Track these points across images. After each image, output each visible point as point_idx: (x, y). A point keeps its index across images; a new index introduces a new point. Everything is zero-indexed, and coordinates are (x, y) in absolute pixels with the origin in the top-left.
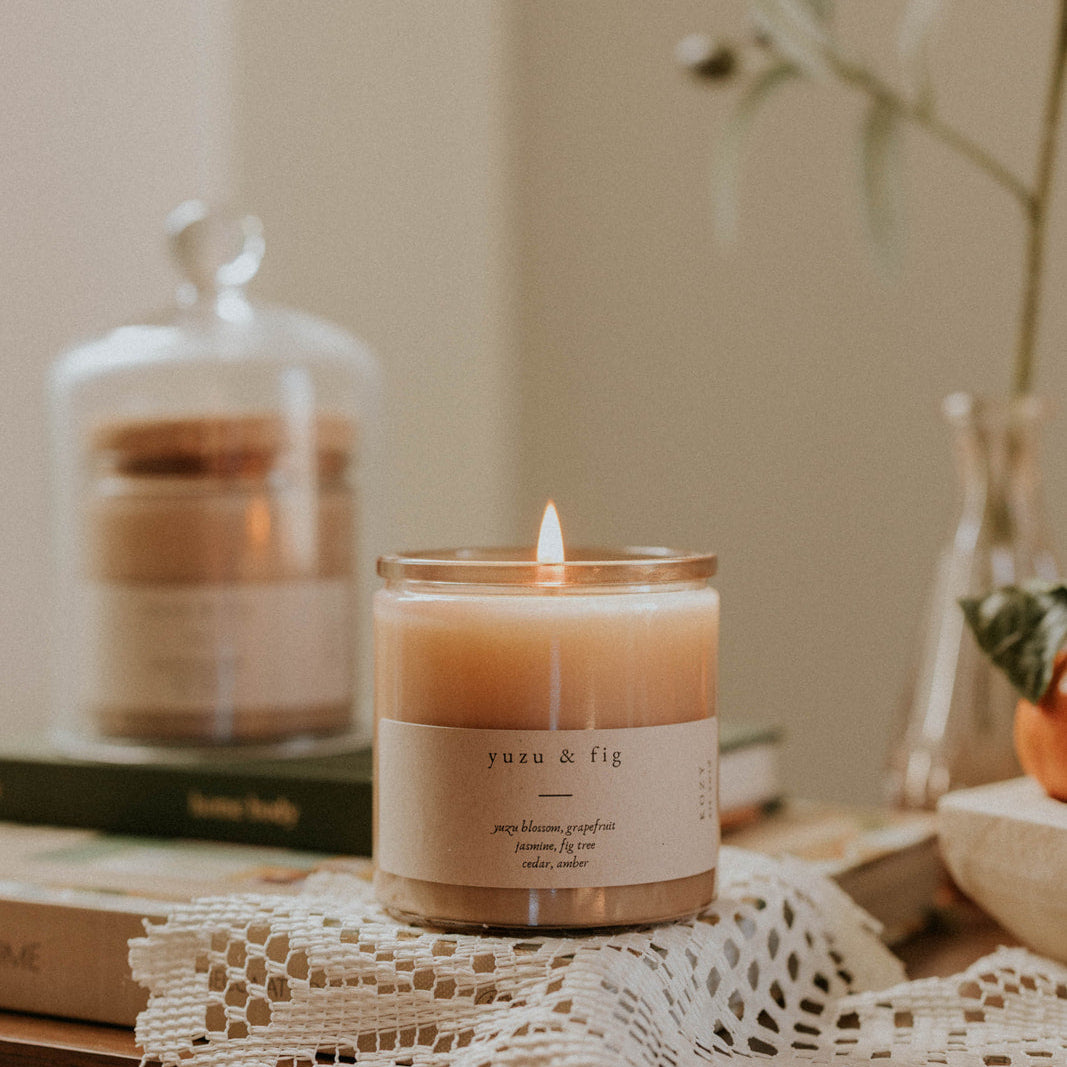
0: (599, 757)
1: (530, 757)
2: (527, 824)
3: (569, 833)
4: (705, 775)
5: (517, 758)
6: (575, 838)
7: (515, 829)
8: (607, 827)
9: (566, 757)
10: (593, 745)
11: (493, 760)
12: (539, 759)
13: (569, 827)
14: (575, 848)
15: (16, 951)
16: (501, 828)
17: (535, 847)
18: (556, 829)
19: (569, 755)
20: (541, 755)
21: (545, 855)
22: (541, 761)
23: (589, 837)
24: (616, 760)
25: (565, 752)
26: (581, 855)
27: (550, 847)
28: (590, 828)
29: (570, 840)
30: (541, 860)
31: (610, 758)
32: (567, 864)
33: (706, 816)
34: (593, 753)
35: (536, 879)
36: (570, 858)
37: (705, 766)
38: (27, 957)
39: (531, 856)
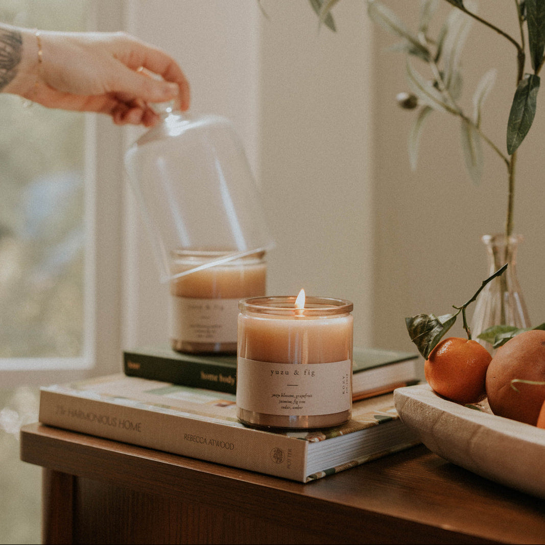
0: (307, 373)
1: (284, 373)
2: (283, 394)
3: (296, 398)
4: (345, 379)
5: (280, 373)
6: (299, 399)
7: (279, 396)
8: (309, 396)
9: (296, 373)
10: (305, 369)
11: (272, 373)
13: (297, 396)
14: (298, 403)
15: (134, 425)
16: (275, 395)
17: (285, 402)
18: (293, 396)
20: (288, 372)
21: (288, 404)
22: (288, 374)
23: (303, 399)
24: (313, 374)
25: (296, 371)
26: (301, 405)
27: (290, 402)
28: (304, 396)
29: (297, 400)
30: (287, 406)
31: (311, 373)
32: (296, 408)
33: (345, 393)
34: (305, 372)
35: (285, 412)
36: (296, 406)
37: (345, 376)
38: (137, 427)
39: (284, 405)
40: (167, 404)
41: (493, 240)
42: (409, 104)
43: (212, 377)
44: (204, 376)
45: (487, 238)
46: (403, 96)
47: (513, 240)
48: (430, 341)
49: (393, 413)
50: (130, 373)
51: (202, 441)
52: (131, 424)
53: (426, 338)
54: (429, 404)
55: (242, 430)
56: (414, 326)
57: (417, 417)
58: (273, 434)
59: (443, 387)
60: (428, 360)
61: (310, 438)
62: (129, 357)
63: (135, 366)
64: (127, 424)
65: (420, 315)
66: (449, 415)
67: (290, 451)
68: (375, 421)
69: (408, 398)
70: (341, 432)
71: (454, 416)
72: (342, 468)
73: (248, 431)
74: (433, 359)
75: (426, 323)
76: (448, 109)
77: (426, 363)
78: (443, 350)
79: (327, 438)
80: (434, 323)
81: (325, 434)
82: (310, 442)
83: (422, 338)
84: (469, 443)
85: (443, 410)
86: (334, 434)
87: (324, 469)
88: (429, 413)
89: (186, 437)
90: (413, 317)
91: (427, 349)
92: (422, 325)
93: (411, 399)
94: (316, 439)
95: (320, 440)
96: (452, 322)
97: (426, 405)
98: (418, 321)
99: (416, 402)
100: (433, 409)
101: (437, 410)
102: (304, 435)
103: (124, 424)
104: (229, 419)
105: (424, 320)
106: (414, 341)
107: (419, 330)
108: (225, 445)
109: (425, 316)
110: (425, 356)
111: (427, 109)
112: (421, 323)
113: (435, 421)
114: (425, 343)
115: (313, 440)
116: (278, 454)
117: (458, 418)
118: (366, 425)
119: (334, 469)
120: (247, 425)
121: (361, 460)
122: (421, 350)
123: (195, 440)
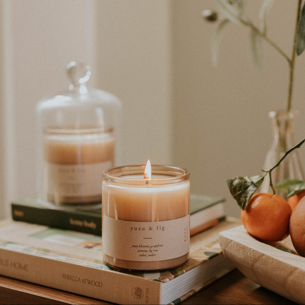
0: (159, 228)
1: (141, 229)
2: (141, 245)
4: (186, 230)
5: (138, 229)
6: (153, 249)
7: (138, 246)
8: (161, 246)
9: (150, 229)
10: (157, 225)
11: (132, 229)
12: (144, 229)
13: (151, 246)
14: (152, 251)
15: (23, 266)
16: (134, 246)
17: (142, 251)
18: (148, 246)
19: (151, 228)
20: (144, 228)
21: (145, 253)
22: (144, 230)
23: (156, 248)
24: (163, 229)
25: (150, 228)
26: (154, 253)
27: (146, 251)
28: (157, 246)
29: (151, 249)
30: (144, 254)
31: (161, 228)
32: (150, 255)
33: (186, 240)
34: (157, 228)
35: (143, 259)
36: (151, 254)
37: (186, 228)
38: (25, 268)
39: (142, 253)
40: (47, 248)
41: (277, 116)
42: (212, 18)
43: (79, 223)
44: (72, 222)
45: (272, 114)
46: (207, 13)
47: (291, 115)
48: (247, 197)
49: (217, 249)
50: (16, 218)
51: (77, 279)
52: (20, 265)
53: (243, 195)
54: (250, 247)
55: (108, 272)
56: (233, 185)
57: (239, 255)
58: (134, 276)
59: (258, 231)
60: (245, 211)
61: (163, 279)
62: (15, 207)
63: (20, 214)
64: (17, 265)
65: (237, 177)
66: (268, 257)
67: (147, 289)
68: (206, 257)
69: (231, 241)
70: (184, 271)
71: (273, 258)
72: (185, 298)
73: (113, 273)
74: (248, 210)
75: (243, 183)
76: (243, 22)
77: (243, 213)
78: (256, 204)
79: (175, 277)
80: (249, 184)
81: (173, 274)
82: (163, 282)
83: (240, 195)
84: (285, 280)
85: (263, 252)
86: (179, 273)
87: (173, 300)
88: (250, 254)
89: (64, 276)
90: (233, 179)
91: (245, 203)
92: (240, 185)
93: (234, 241)
94: (168, 280)
95: (170, 280)
96: (261, 181)
97: (248, 247)
98: (236, 182)
99: (238, 245)
100: (253, 251)
101: (258, 252)
102: (157, 276)
103: (15, 265)
104: (97, 261)
105: (241, 181)
106: (235, 197)
107: (238, 188)
108: (95, 283)
109: (241, 178)
110: (243, 208)
111: (226, 21)
112: (239, 184)
113: (256, 260)
114: (242, 199)
115: (165, 281)
116: (138, 292)
117: (276, 260)
118: (201, 262)
119: (179, 299)
120: (111, 268)
121: (197, 289)
122: (240, 203)
123: (71, 279)
